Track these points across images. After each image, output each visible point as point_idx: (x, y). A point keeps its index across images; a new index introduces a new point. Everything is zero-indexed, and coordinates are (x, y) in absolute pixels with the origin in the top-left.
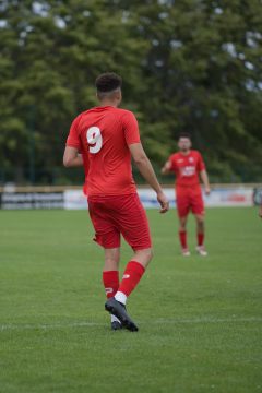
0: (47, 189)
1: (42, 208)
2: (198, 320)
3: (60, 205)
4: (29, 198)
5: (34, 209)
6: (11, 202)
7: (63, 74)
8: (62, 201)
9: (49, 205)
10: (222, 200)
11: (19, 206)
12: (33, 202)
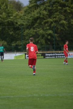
0: (60, 52)
1: (58, 58)
4: (54, 55)
5: (55, 58)
6: (48, 56)
9: (60, 57)
11: (51, 57)
12: (55, 56)
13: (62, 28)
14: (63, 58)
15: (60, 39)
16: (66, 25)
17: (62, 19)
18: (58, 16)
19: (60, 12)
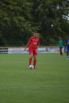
0: (3, 48)
2: (47, 86)
3: (7, 52)
7: (7, 13)
8: (8, 51)
9: (3, 52)
10: (55, 51)
13: (5, 25)
14: (6, 53)
15: (3, 35)
16: (9, 22)
17: (5, 16)
18: (1, 14)
19: (3, 10)
